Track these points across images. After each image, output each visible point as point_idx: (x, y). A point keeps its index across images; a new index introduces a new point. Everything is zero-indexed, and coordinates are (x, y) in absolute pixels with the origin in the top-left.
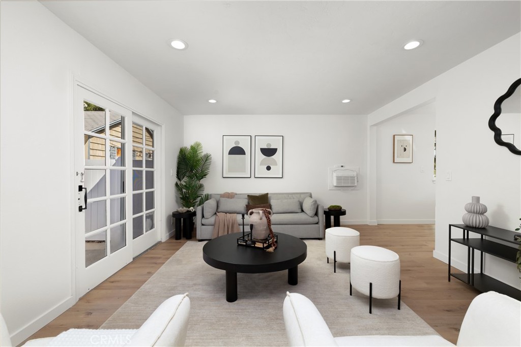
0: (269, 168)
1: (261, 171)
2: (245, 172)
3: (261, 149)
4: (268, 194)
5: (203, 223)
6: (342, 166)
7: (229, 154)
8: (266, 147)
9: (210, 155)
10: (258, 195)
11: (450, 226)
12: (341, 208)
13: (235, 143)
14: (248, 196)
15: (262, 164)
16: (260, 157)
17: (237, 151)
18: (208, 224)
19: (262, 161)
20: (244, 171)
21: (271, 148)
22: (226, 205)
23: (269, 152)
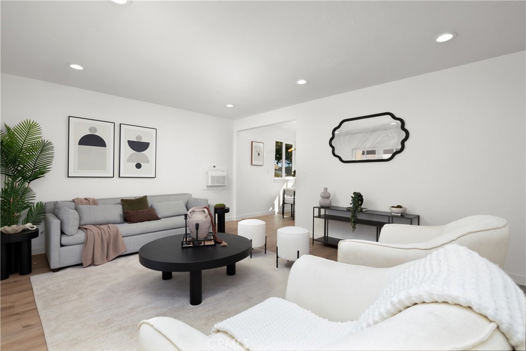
0: (138, 166)
1: (128, 168)
2: (105, 170)
3: (128, 141)
4: (146, 196)
5: (63, 243)
6: (214, 167)
7: (79, 144)
8: (136, 140)
9: (50, 143)
10: (134, 199)
11: (314, 208)
12: (225, 206)
13: (90, 129)
14: (122, 200)
15: (129, 160)
16: (127, 151)
17: (93, 140)
18: (72, 243)
19: (129, 156)
20: (104, 168)
21: (142, 141)
22: (92, 215)
23: (139, 146)
